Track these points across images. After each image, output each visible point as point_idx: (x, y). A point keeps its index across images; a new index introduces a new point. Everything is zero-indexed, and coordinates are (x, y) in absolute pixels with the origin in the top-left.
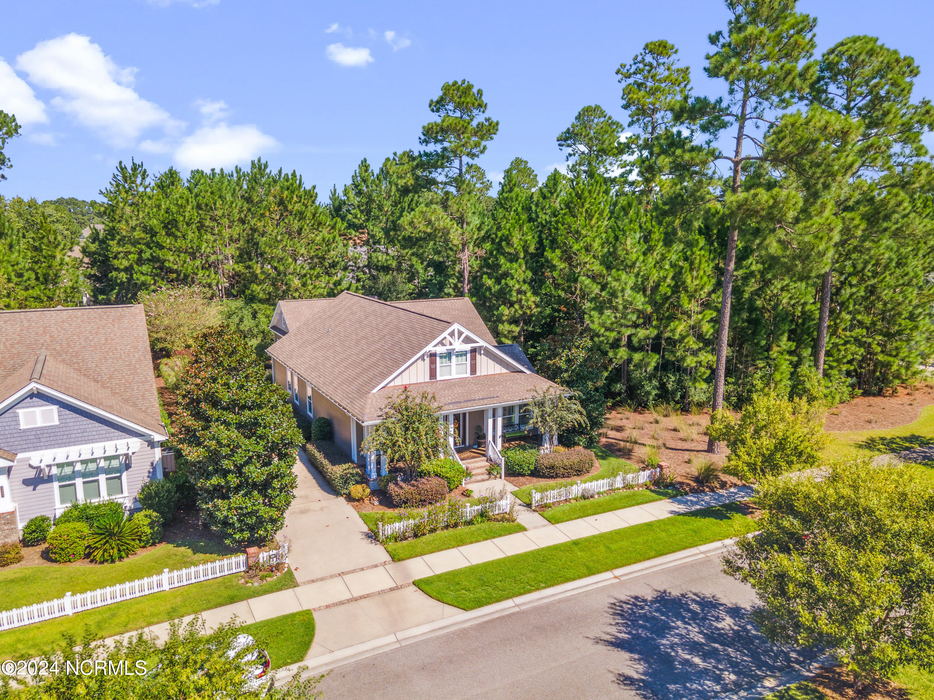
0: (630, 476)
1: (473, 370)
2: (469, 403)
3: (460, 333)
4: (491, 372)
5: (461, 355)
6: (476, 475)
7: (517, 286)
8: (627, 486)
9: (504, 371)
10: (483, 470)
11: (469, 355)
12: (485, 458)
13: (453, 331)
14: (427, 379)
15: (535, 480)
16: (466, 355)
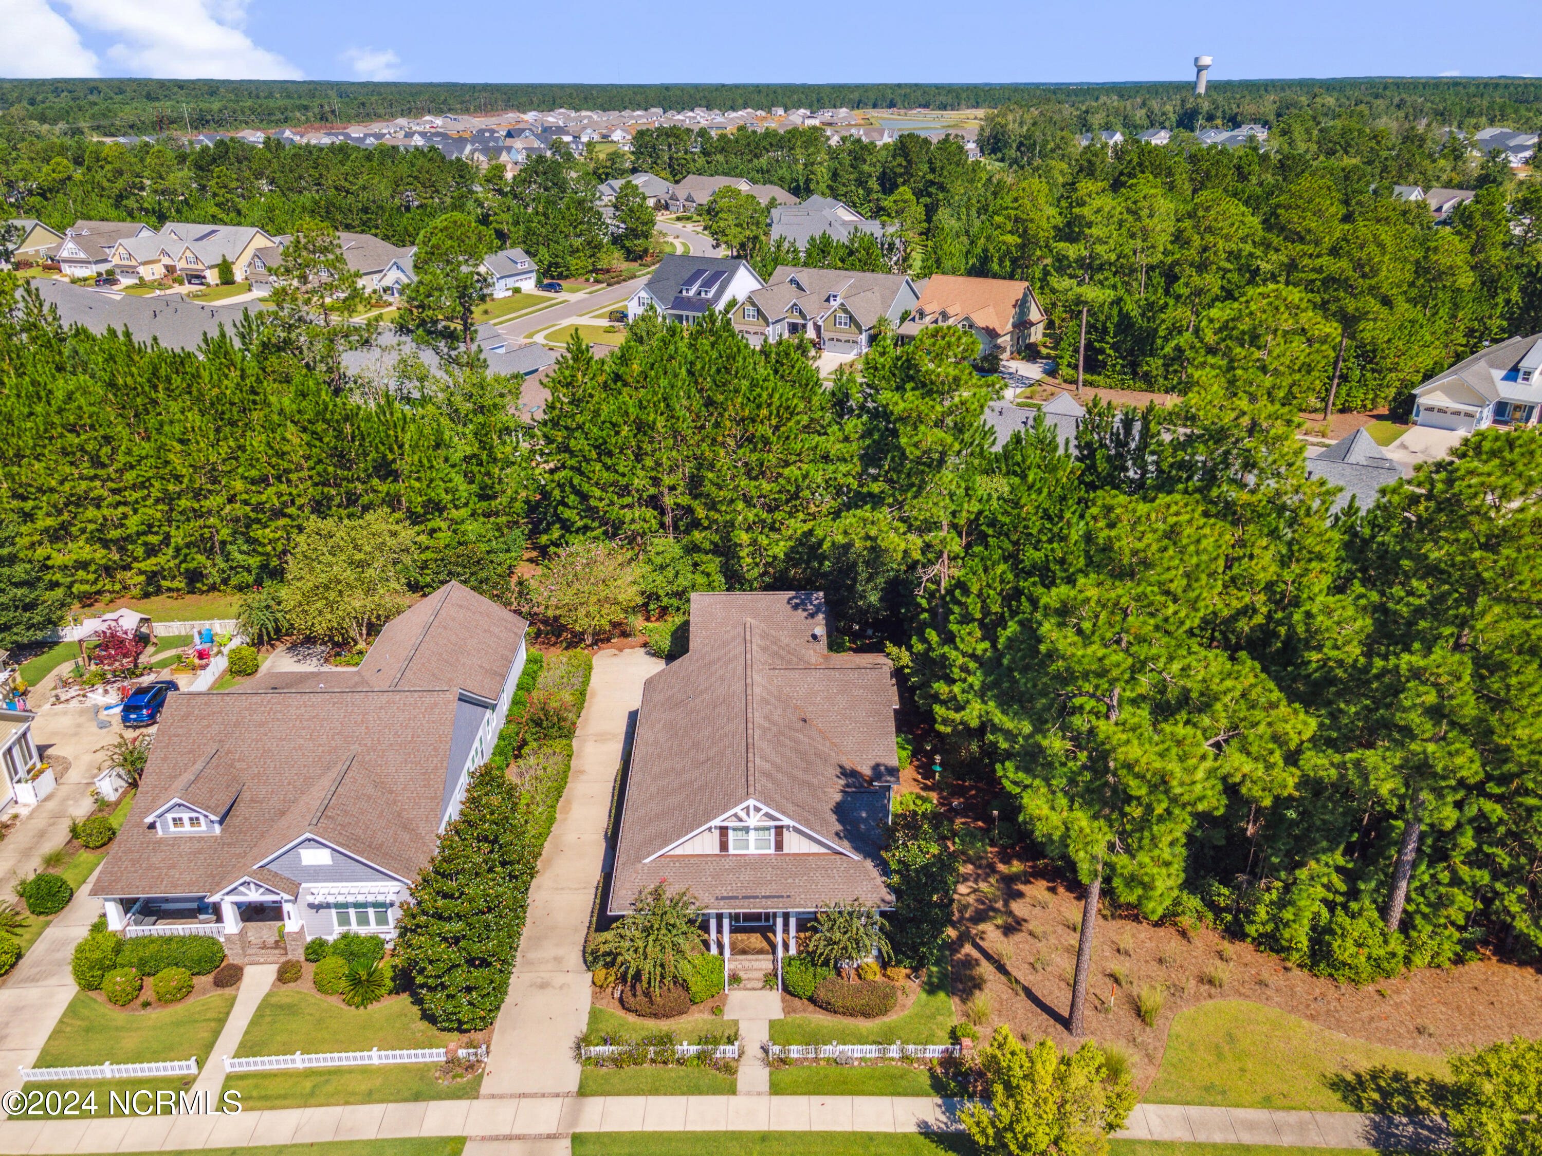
0: (911, 1048)
1: (779, 846)
3: (758, 810)
4: (805, 851)
5: (762, 831)
6: (748, 979)
8: (905, 1058)
9: (823, 850)
11: (773, 831)
12: (771, 957)
14: (717, 851)
15: (811, 1007)
16: (768, 831)
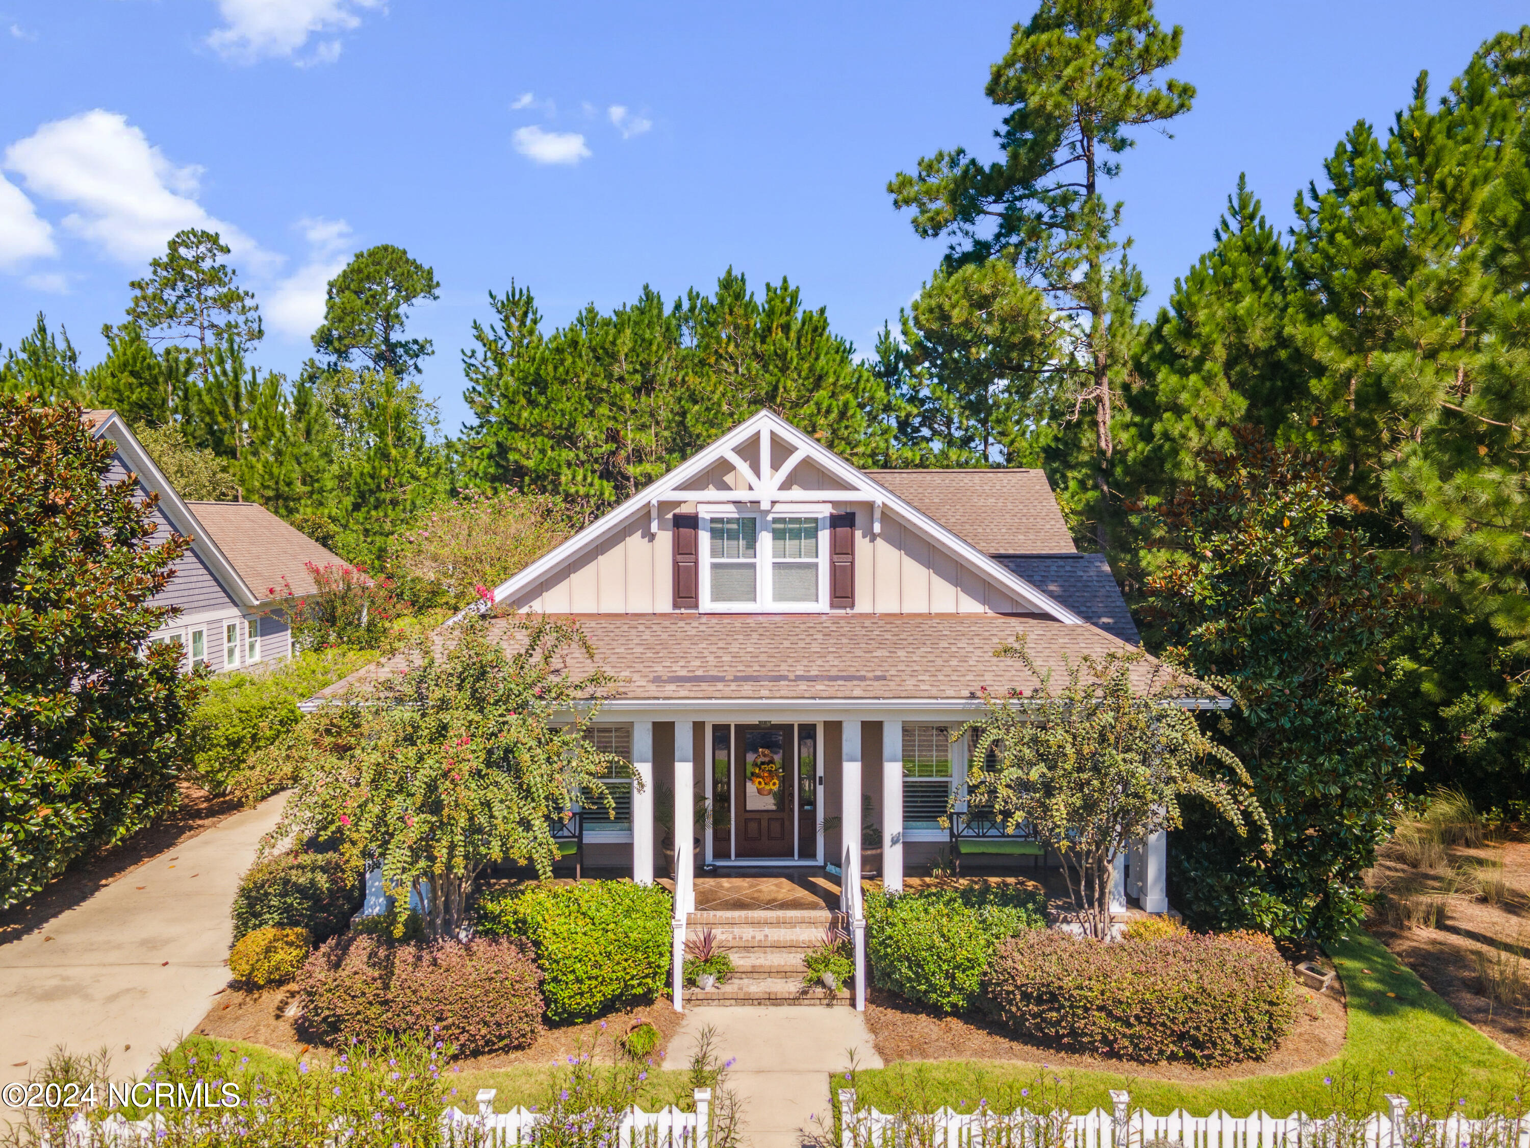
1: (844, 592)
2: (747, 688)
3: (781, 450)
4: (915, 604)
5: (796, 535)
6: (754, 972)
7: (1195, 441)
9: (971, 606)
10: (795, 960)
11: (824, 536)
12: (825, 915)
13: (755, 440)
14: (664, 604)
16: (813, 533)
